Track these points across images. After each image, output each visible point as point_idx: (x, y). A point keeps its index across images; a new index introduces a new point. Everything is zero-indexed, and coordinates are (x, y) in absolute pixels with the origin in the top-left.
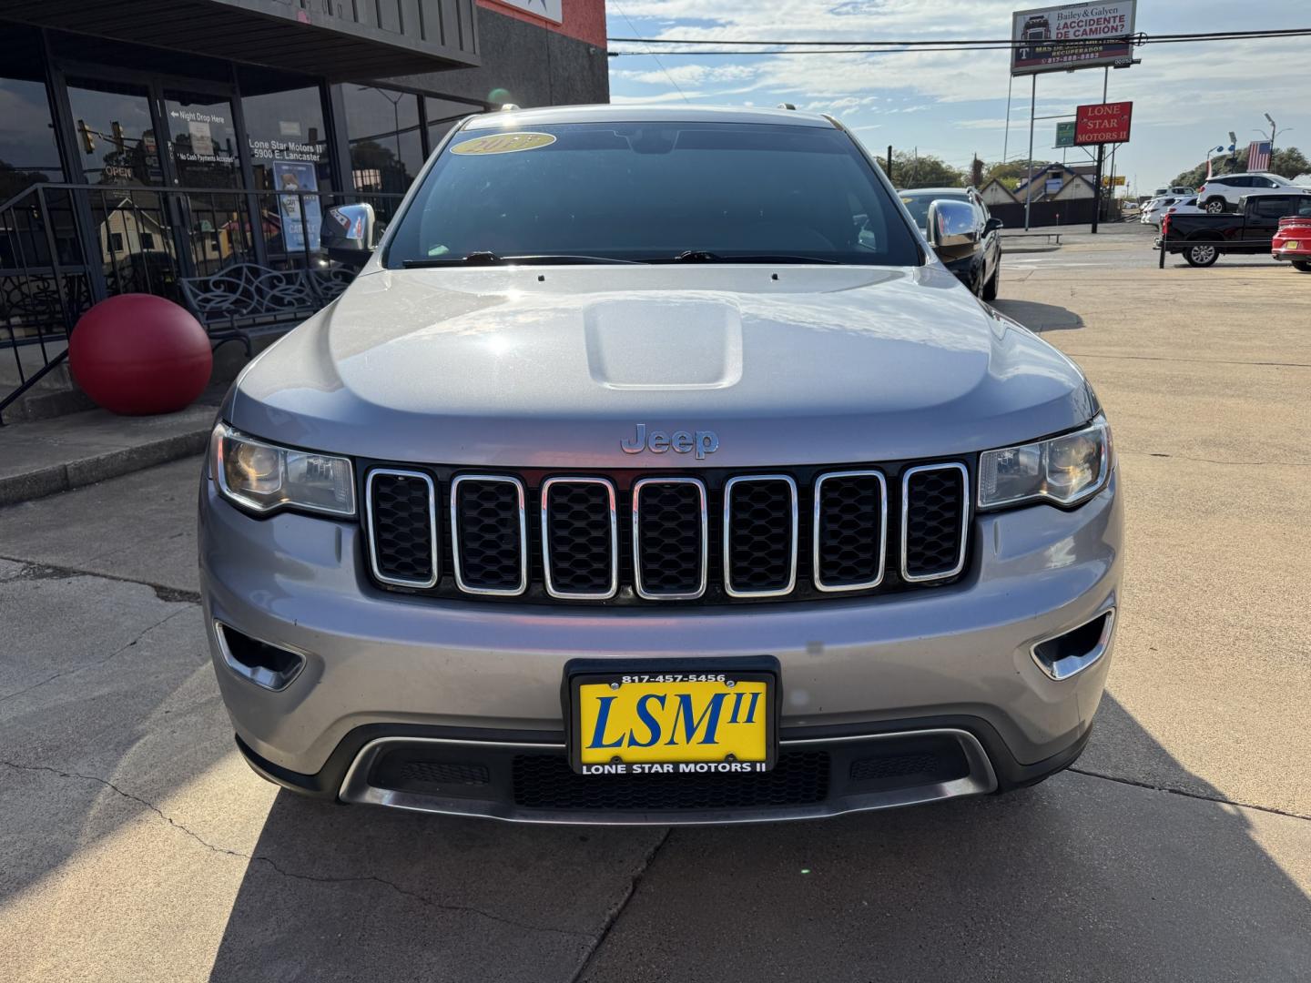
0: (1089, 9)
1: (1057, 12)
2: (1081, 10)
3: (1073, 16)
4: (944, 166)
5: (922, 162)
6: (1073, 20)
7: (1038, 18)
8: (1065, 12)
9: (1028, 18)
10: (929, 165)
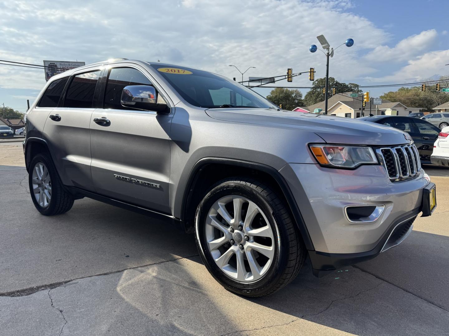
0: (70, 64)
1: (59, 63)
2: (68, 64)
3: (65, 65)
4: (15, 111)
5: (6, 109)
6: (65, 66)
7: (53, 64)
8: (62, 63)
9: (49, 63)
10: (8, 110)
